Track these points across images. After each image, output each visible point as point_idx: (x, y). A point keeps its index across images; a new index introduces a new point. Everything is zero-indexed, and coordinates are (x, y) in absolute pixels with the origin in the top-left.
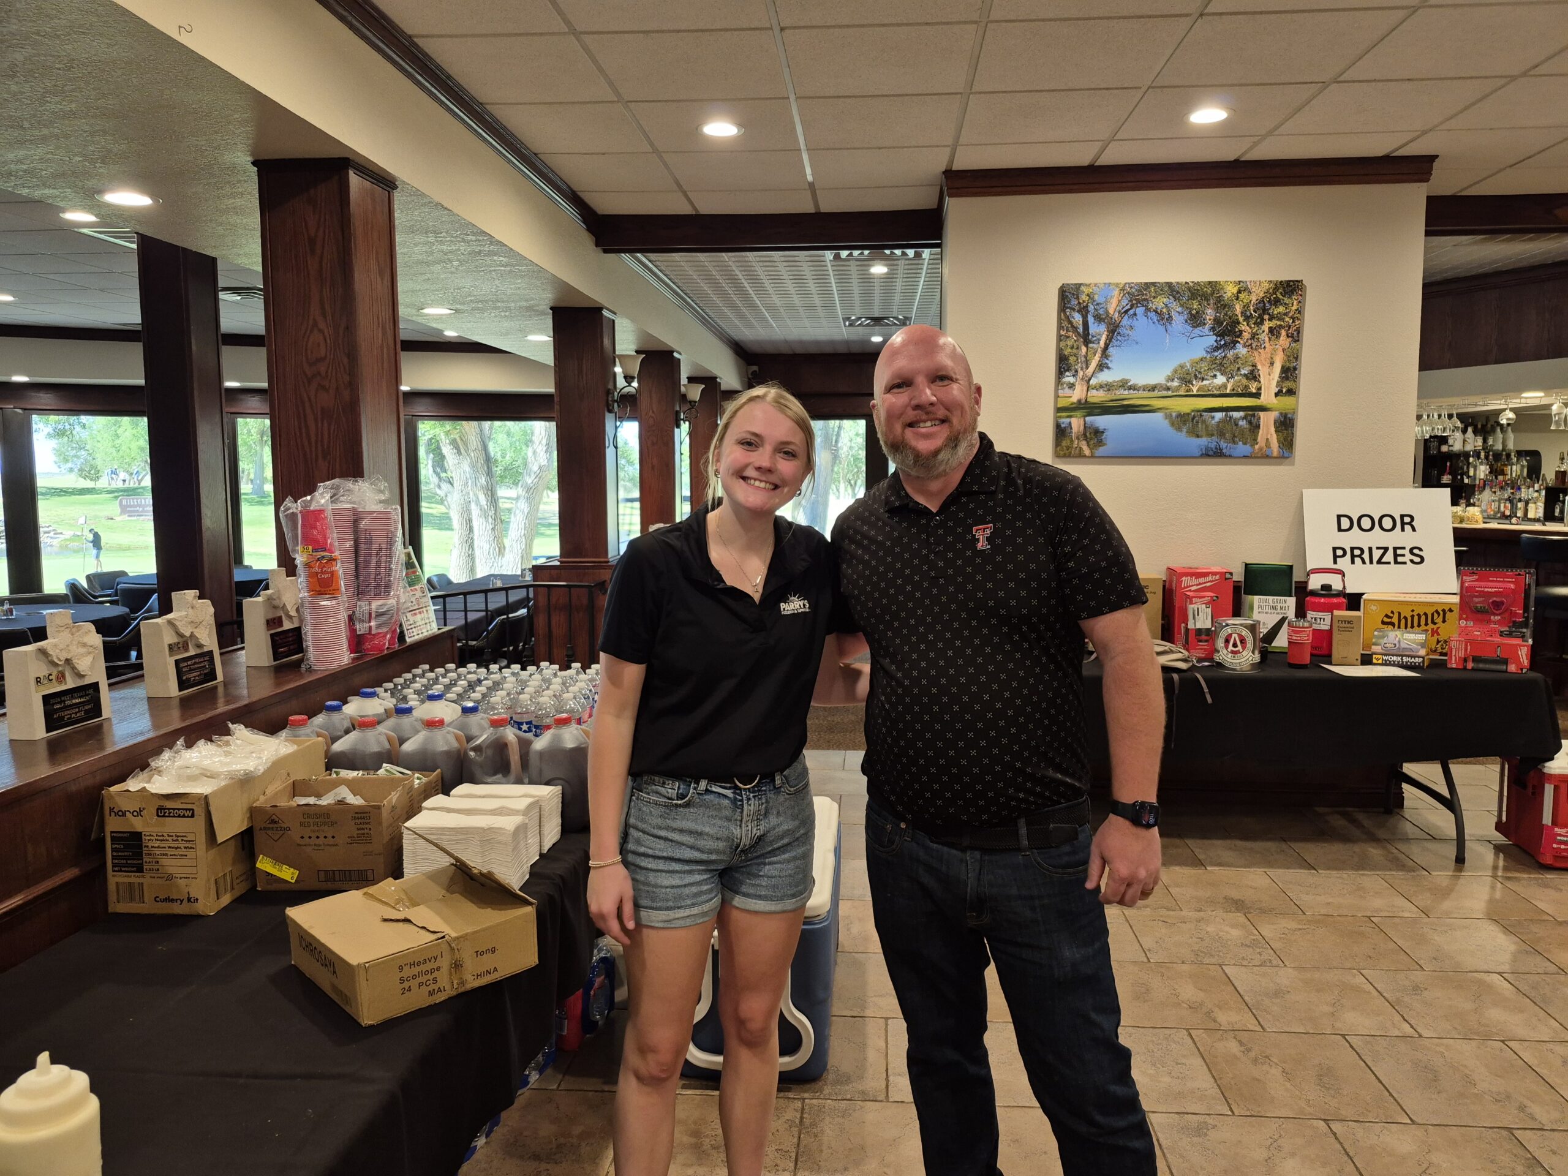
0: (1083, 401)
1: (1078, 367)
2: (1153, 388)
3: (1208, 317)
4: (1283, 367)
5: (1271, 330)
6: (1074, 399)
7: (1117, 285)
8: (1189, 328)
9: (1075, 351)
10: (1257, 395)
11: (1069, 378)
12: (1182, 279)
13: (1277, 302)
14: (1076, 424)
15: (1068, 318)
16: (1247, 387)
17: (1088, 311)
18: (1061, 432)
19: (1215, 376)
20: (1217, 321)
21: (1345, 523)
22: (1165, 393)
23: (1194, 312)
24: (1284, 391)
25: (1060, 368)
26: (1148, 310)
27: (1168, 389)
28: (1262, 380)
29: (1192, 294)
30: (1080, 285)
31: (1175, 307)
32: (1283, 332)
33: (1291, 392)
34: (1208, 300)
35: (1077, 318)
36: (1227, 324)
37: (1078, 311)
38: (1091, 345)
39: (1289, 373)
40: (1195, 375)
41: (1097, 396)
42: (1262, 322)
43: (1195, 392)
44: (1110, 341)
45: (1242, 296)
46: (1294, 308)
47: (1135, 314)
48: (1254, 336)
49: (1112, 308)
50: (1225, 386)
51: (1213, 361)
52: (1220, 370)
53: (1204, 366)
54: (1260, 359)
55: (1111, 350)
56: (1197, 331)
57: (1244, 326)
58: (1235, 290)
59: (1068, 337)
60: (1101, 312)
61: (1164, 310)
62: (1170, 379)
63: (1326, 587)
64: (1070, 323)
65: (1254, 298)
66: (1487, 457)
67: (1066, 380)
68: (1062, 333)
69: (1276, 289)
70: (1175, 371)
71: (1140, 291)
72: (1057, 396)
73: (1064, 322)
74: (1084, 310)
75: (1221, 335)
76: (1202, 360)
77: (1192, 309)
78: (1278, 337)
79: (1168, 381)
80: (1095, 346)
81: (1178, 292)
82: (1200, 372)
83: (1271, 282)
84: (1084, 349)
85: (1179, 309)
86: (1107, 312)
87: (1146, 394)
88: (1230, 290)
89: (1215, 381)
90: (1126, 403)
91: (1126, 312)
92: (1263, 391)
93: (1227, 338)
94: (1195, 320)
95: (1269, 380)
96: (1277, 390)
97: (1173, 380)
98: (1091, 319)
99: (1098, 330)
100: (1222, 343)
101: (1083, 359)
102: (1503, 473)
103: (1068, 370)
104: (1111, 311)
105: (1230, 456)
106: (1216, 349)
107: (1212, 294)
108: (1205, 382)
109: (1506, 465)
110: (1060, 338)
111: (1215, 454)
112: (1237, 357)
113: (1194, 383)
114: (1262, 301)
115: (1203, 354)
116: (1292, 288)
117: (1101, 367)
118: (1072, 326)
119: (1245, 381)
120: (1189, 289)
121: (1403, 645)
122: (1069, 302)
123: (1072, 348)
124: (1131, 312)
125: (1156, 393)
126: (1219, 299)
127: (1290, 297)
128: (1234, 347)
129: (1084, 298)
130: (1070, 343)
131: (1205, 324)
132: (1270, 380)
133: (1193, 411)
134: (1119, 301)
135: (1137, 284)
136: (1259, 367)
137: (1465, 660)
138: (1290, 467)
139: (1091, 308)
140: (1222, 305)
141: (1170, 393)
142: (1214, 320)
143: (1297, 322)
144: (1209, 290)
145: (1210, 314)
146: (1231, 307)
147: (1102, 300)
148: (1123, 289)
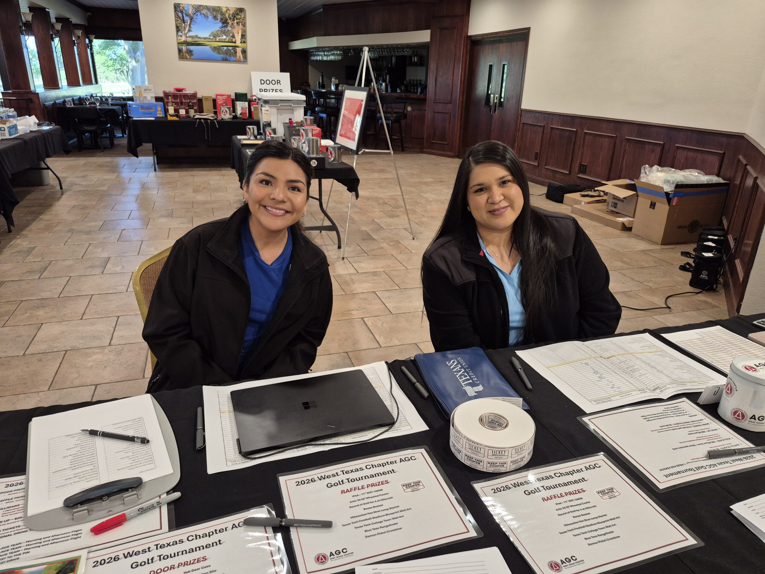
0: (185, 41)
1: (182, 30)
2: (205, 38)
4: (241, 34)
5: (237, 23)
6: (183, 40)
7: (191, 5)
8: (214, 20)
9: (181, 25)
10: (235, 42)
11: (180, 34)
12: (210, 5)
13: (238, 14)
14: (184, 48)
15: (177, 14)
16: (232, 40)
18: (180, 51)
19: (223, 36)
20: (222, 19)
21: (263, 82)
25: (177, 30)
26: (201, 14)
27: (210, 39)
28: (236, 38)
29: (214, 10)
30: (180, 3)
31: (209, 13)
32: (241, 24)
33: (244, 42)
34: (218, 12)
35: (180, 15)
36: (224, 20)
37: (180, 12)
38: (185, 23)
39: (243, 36)
40: (217, 35)
41: (189, 40)
42: (234, 20)
43: (218, 40)
44: (191, 23)
45: (228, 11)
46: (243, 16)
48: (232, 24)
50: (226, 39)
51: (222, 31)
52: (224, 34)
53: (219, 32)
54: (235, 31)
55: (192, 26)
56: (216, 21)
57: (229, 21)
58: (226, 9)
59: (178, 20)
60: (187, 13)
61: (206, 14)
62: (210, 36)
65: (231, 12)
67: (179, 34)
68: (176, 19)
69: (237, 10)
70: (211, 33)
71: (198, 7)
72: (177, 39)
73: (177, 16)
74: (182, 12)
75: (223, 23)
76: (218, 30)
77: (214, 14)
78: (239, 25)
80: (187, 24)
81: (209, 9)
83: (235, 8)
84: (183, 25)
86: (189, 13)
87: (204, 40)
90: (198, 42)
92: (237, 41)
93: (225, 24)
94: (215, 18)
96: (240, 41)
98: (184, 15)
99: (187, 19)
100: (224, 26)
101: (184, 28)
103: (179, 31)
104: (190, 13)
105: (230, 61)
106: (222, 27)
108: (220, 38)
110: (176, 21)
111: (225, 60)
112: (228, 31)
113: (217, 38)
114: (233, 14)
115: (219, 29)
116: (241, 10)
117: (189, 31)
118: (179, 17)
119: (231, 38)
120: (212, 8)
122: (177, 9)
124: (196, 14)
125: (206, 40)
126: (221, 12)
127: (241, 13)
128: (227, 27)
129: (181, 8)
130: (179, 22)
131: (218, 19)
132: (238, 38)
134: (192, 10)
135: (197, 5)
136: (235, 34)
138: (247, 65)
139: (184, 11)
140: (222, 14)
141: (210, 40)
143: (244, 21)
144: (218, 9)
145: (219, 17)
146: (225, 15)
147: (187, 9)
148: (193, 6)
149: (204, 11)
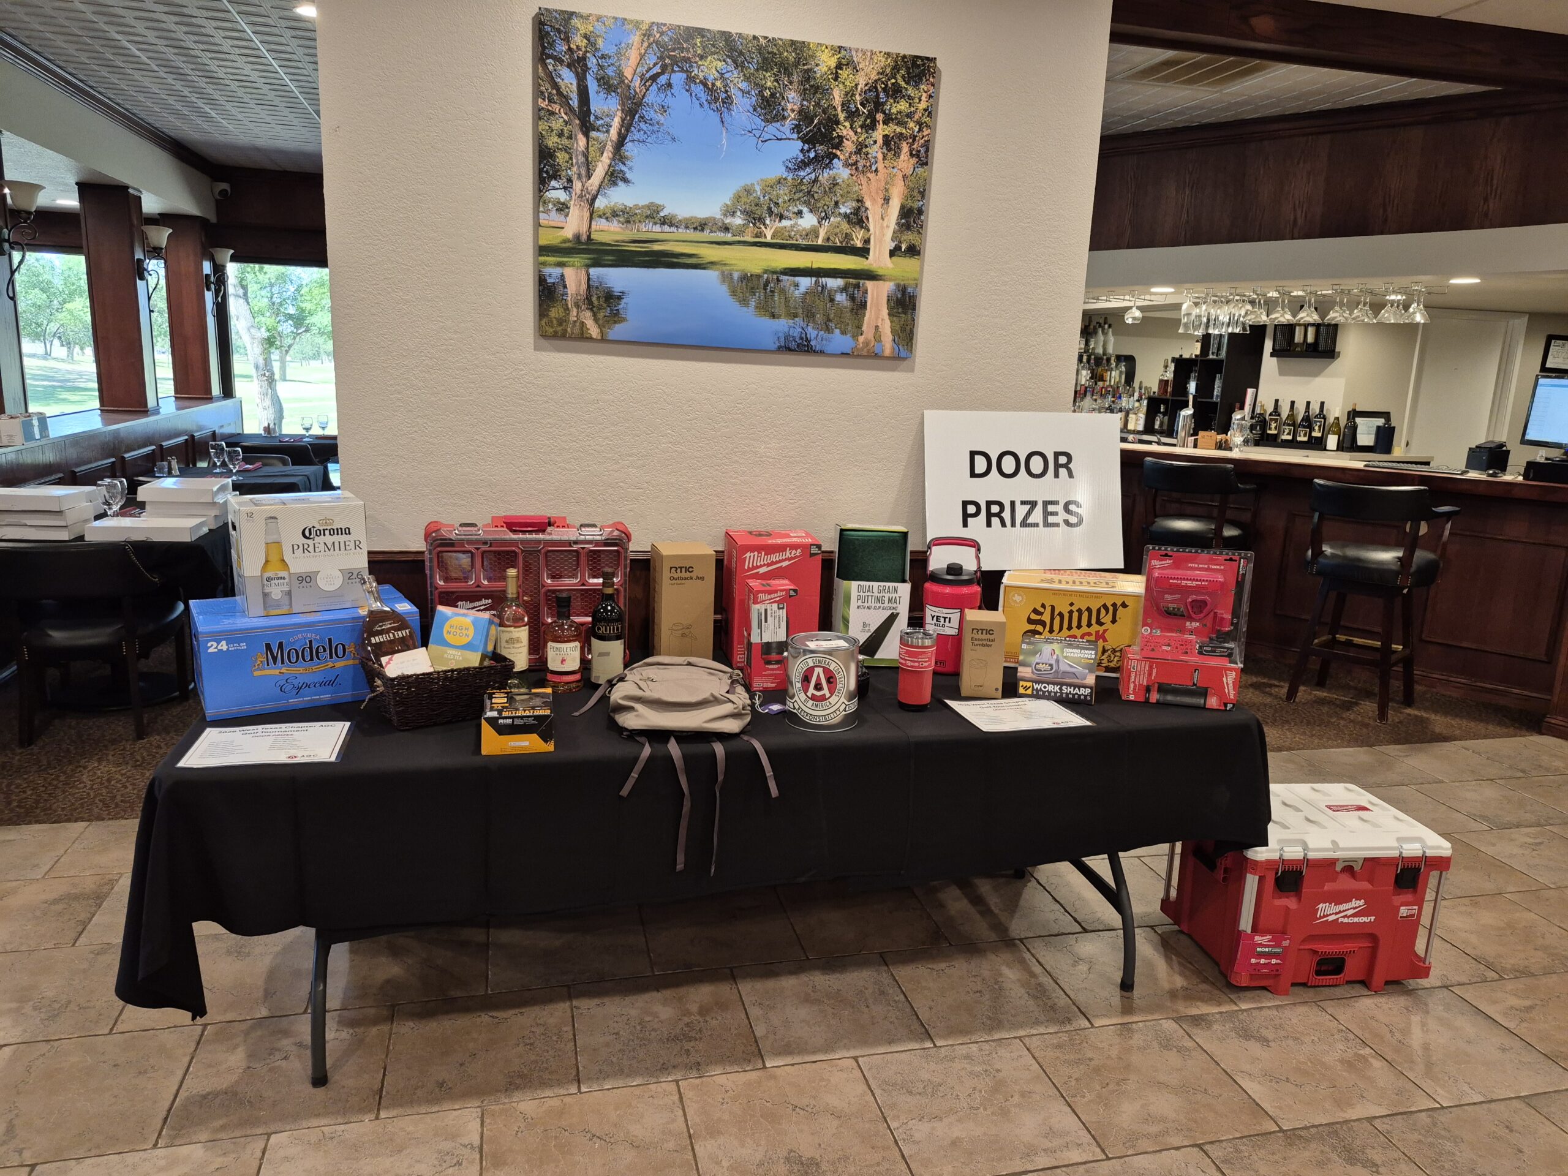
0: (584, 238)
1: (573, 172)
2: (701, 226)
3: (789, 106)
4: (902, 207)
5: (887, 141)
6: (569, 233)
7: (637, 24)
8: (758, 121)
9: (565, 141)
10: (863, 251)
11: (556, 194)
12: (749, 31)
13: (896, 92)
15: (550, 76)
16: (848, 236)
17: (586, 69)
19: (800, 213)
20: (805, 116)
21: (981, 465)
22: (721, 236)
23: (767, 93)
24: (903, 247)
25: (541, 171)
26: (691, 79)
27: (726, 229)
28: (871, 226)
29: (765, 59)
30: (572, 13)
31: (737, 82)
32: (905, 148)
33: (913, 251)
34: (789, 75)
35: (568, 80)
36: (820, 123)
37: (569, 66)
38: (593, 134)
39: (912, 218)
40: (769, 209)
41: (609, 232)
42: (872, 126)
43: (769, 239)
44: (628, 130)
45: (844, 74)
46: (923, 105)
47: (669, 85)
48: (861, 148)
49: (630, 68)
50: (815, 232)
51: (798, 185)
52: (807, 203)
53: (783, 194)
54: (870, 189)
55: (629, 148)
56: (772, 129)
57: (845, 130)
58: (833, 62)
59: (552, 113)
60: (610, 72)
61: (718, 84)
62: (729, 211)
63: (954, 569)
64: (556, 86)
65: (862, 81)
66: (1088, 361)
67: (552, 195)
68: (543, 104)
69: (896, 68)
70: (738, 198)
71: (676, 41)
72: (537, 225)
73: (546, 87)
74: (579, 65)
75: (810, 140)
76: (780, 181)
77: (763, 88)
78: (897, 155)
79: (725, 215)
80: (601, 136)
81: (741, 53)
82: (777, 204)
83: (888, 54)
84: (582, 141)
85: (744, 85)
86: (620, 74)
87: (691, 235)
88: (826, 62)
89: (800, 221)
90: (656, 247)
91: (654, 78)
92: (872, 246)
93: (821, 149)
94: (769, 107)
95: (882, 227)
96: (892, 245)
97: (733, 214)
98: (592, 85)
99: (606, 107)
100: (812, 155)
101: (581, 159)
102: (1102, 379)
103: (555, 176)
104: (628, 73)
106: (803, 165)
107: (797, 63)
108: (785, 223)
109: (1107, 370)
110: (539, 114)
112: (834, 183)
113: (768, 222)
114: (873, 88)
115: (780, 172)
116: (920, 69)
117: (614, 177)
118: (560, 93)
119: (845, 226)
120: (760, 49)
121: (1063, 668)
122: (552, 45)
123: (561, 135)
124: (663, 79)
125: (706, 235)
126: (808, 76)
127: (916, 86)
128: (829, 165)
130: (556, 125)
131: (784, 118)
133: (766, 271)
134: (642, 56)
135: (672, 28)
136: (868, 204)
137: (1148, 689)
138: (909, 375)
139: (592, 62)
140: (812, 88)
141: (729, 237)
142: (800, 112)
143: (926, 132)
144: (792, 57)
145: (792, 100)
146: (827, 92)
147: (610, 50)
148: (647, 35)
149: (711, 68)
